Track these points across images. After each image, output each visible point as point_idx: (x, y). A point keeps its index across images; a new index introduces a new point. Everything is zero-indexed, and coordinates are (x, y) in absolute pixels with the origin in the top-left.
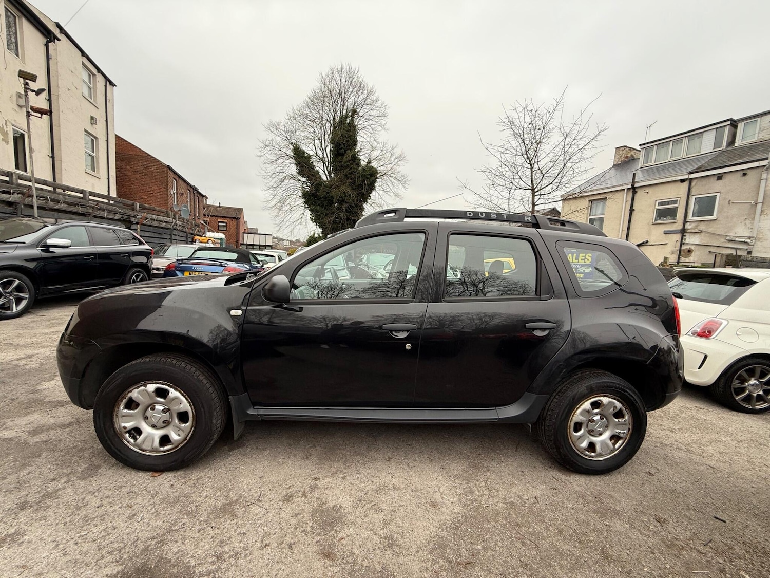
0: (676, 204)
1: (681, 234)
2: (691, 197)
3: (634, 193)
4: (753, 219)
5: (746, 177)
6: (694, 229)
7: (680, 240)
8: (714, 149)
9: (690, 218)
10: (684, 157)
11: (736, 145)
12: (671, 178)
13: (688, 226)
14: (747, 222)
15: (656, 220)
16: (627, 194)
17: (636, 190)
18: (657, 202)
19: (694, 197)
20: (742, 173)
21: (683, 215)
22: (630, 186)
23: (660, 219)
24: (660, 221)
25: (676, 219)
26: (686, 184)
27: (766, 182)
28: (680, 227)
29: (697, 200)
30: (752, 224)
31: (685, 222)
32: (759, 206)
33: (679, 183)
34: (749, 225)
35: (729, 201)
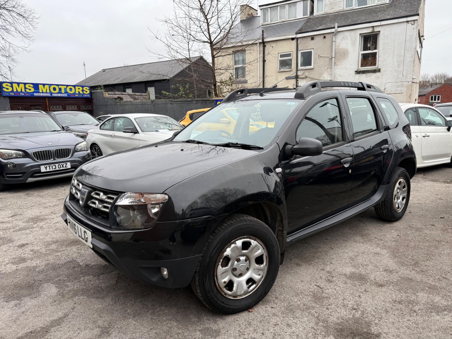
0: (291, 56)
1: (296, 79)
2: (298, 51)
3: (264, 47)
4: (331, 68)
5: (325, 39)
6: (303, 75)
7: (295, 84)
8: (303, 16)
9: (300, 67)
10: (287, 20)
11: (315, 15)
12: (286, 36)
13: (299, 73)
14: (329, 70)
15: (280, 69)
16: (259, 47)
17: (265, 44)
18: (279, 54)
19: (300, 52)
20: (323, 36)
21: (295, 65)
22: (261, 41)
23: (282, 68)
24: (282, 70)
25: (291, 68)
26: (295, 41)
27: (335, 43)
28: (295, 74)
29: (302, 54)
30: (331, 71)
31: (297, 70)
32: (333, 59)
33: (291, 41)
34: (330, 72)
35: (319, 55)
